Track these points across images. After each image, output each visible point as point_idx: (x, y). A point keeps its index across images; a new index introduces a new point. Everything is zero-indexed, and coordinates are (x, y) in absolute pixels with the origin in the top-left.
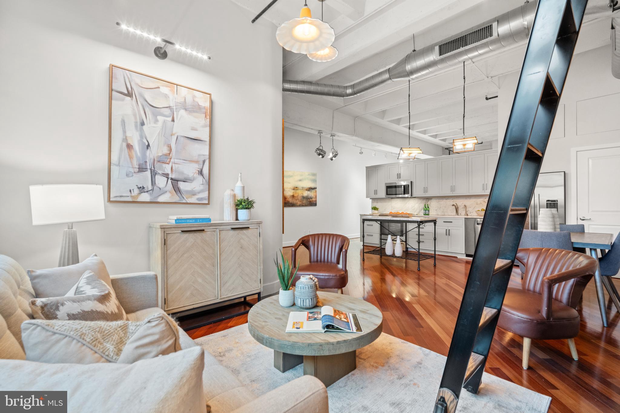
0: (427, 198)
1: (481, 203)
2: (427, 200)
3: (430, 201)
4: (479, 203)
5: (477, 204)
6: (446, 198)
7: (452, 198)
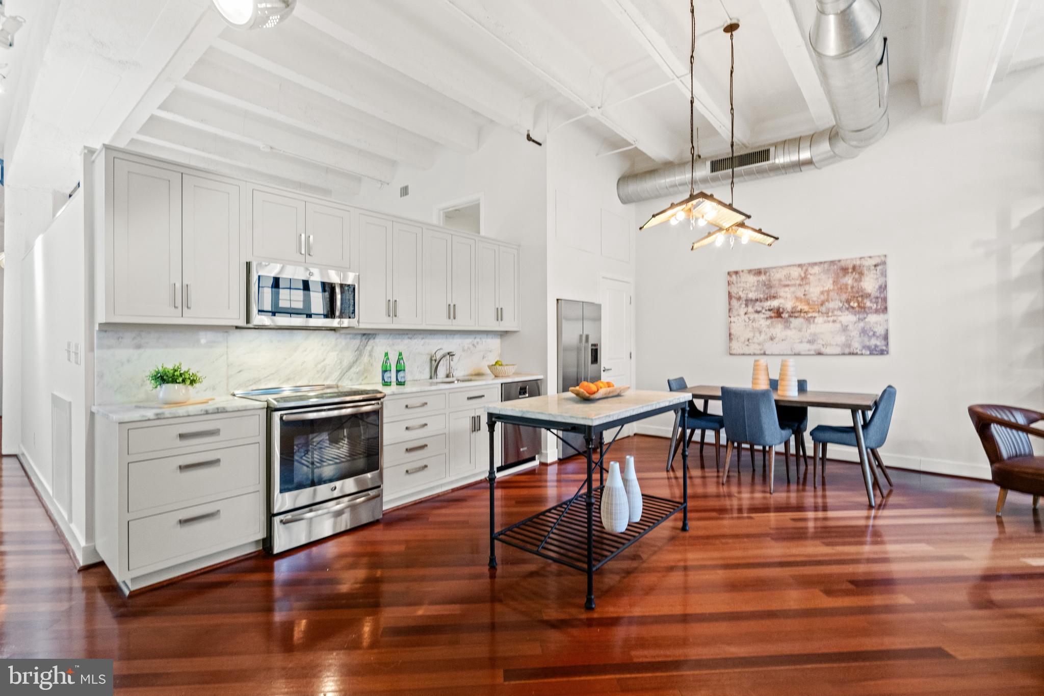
0: (364, 334)
1: (469, 348)
2: (364, 338)
3: (371, 342)
4: (466, 347)
5: (464, 350)
6: (410, 336)
7: (421, 336)
